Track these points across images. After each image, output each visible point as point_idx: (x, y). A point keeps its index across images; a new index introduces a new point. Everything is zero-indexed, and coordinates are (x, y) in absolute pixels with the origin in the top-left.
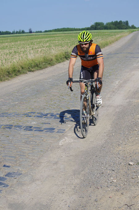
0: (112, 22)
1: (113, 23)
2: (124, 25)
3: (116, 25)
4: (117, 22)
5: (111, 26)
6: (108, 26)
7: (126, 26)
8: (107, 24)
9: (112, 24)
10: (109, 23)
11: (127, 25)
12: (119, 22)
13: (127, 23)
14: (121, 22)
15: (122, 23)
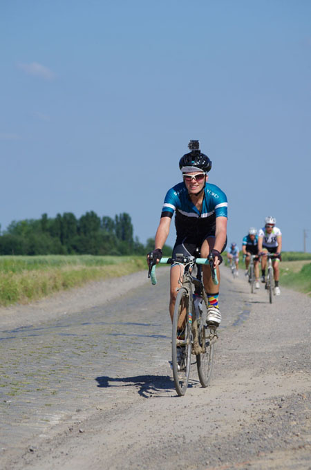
0: (45, 216)
1: (48, 225)
2: (107, 239)
3: (62, 236)
4: (69, 218)
5: (40, 238)
6: (22, 238)
7: (119, 242)
8: (17, 228)
9: (44, 229)
10: (24, 224)
11: (123, 238)
12: (83, 219)
13: (124, 224)
14: (90, 218)
15: (95, 229)
